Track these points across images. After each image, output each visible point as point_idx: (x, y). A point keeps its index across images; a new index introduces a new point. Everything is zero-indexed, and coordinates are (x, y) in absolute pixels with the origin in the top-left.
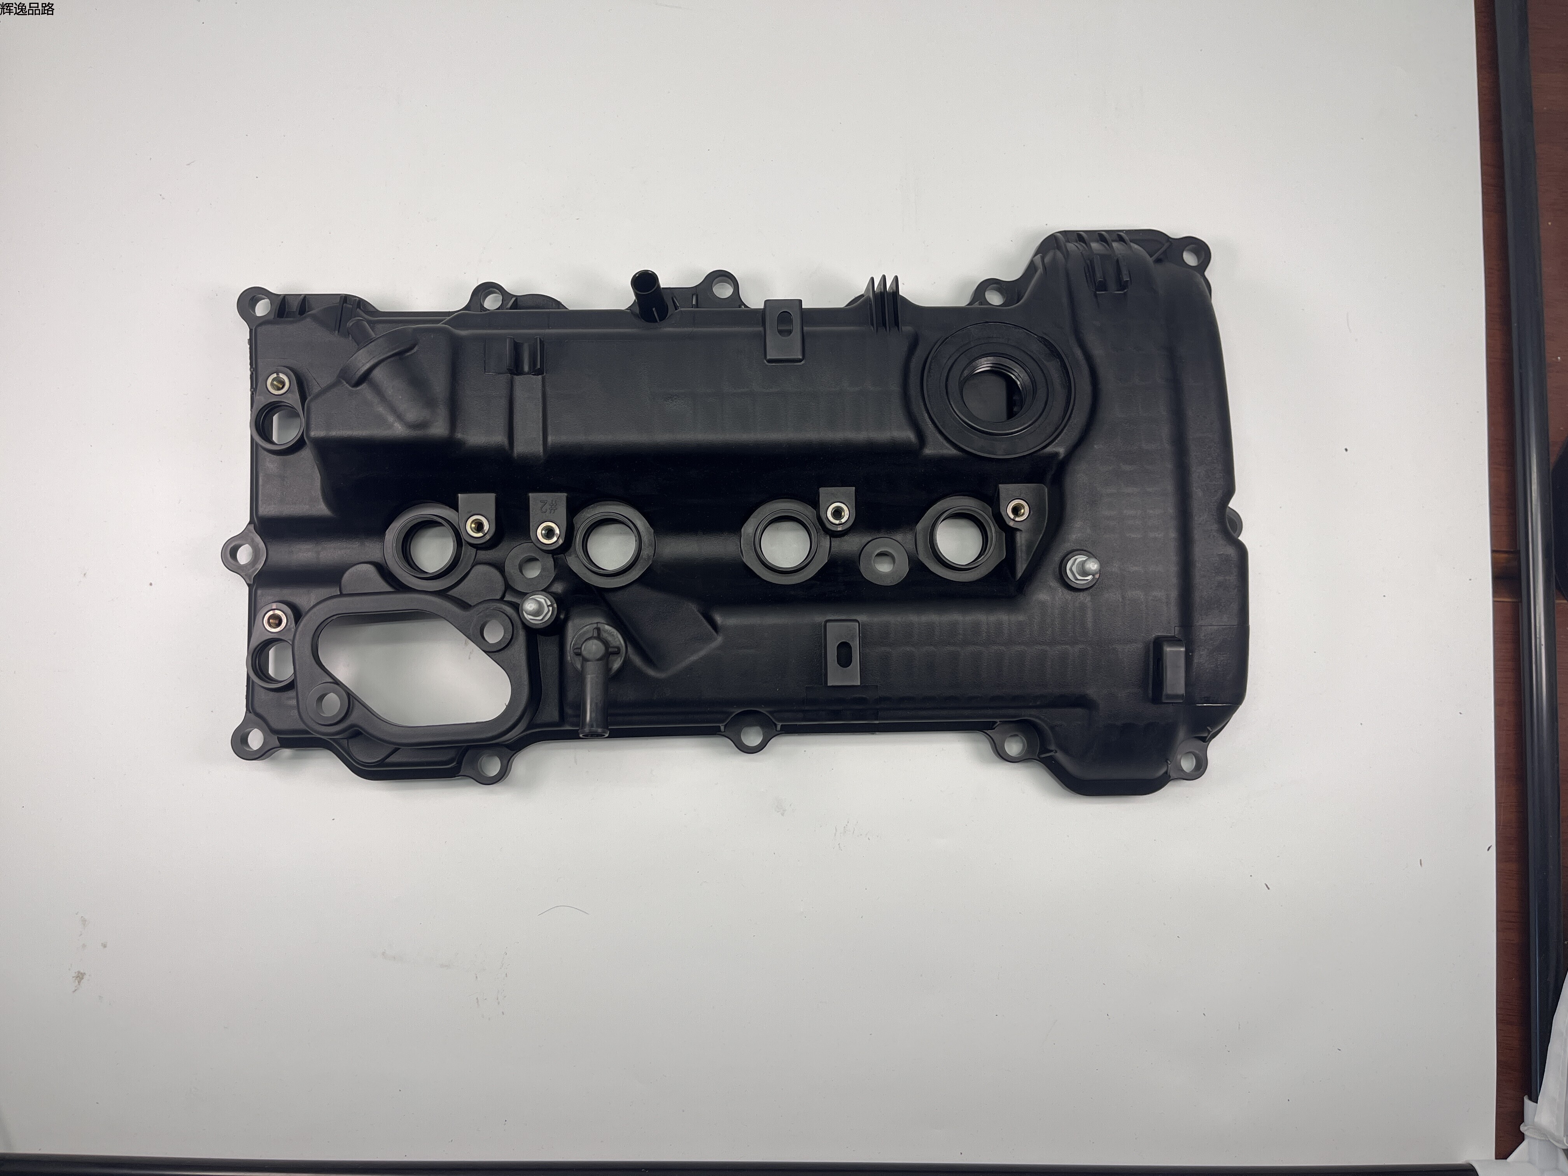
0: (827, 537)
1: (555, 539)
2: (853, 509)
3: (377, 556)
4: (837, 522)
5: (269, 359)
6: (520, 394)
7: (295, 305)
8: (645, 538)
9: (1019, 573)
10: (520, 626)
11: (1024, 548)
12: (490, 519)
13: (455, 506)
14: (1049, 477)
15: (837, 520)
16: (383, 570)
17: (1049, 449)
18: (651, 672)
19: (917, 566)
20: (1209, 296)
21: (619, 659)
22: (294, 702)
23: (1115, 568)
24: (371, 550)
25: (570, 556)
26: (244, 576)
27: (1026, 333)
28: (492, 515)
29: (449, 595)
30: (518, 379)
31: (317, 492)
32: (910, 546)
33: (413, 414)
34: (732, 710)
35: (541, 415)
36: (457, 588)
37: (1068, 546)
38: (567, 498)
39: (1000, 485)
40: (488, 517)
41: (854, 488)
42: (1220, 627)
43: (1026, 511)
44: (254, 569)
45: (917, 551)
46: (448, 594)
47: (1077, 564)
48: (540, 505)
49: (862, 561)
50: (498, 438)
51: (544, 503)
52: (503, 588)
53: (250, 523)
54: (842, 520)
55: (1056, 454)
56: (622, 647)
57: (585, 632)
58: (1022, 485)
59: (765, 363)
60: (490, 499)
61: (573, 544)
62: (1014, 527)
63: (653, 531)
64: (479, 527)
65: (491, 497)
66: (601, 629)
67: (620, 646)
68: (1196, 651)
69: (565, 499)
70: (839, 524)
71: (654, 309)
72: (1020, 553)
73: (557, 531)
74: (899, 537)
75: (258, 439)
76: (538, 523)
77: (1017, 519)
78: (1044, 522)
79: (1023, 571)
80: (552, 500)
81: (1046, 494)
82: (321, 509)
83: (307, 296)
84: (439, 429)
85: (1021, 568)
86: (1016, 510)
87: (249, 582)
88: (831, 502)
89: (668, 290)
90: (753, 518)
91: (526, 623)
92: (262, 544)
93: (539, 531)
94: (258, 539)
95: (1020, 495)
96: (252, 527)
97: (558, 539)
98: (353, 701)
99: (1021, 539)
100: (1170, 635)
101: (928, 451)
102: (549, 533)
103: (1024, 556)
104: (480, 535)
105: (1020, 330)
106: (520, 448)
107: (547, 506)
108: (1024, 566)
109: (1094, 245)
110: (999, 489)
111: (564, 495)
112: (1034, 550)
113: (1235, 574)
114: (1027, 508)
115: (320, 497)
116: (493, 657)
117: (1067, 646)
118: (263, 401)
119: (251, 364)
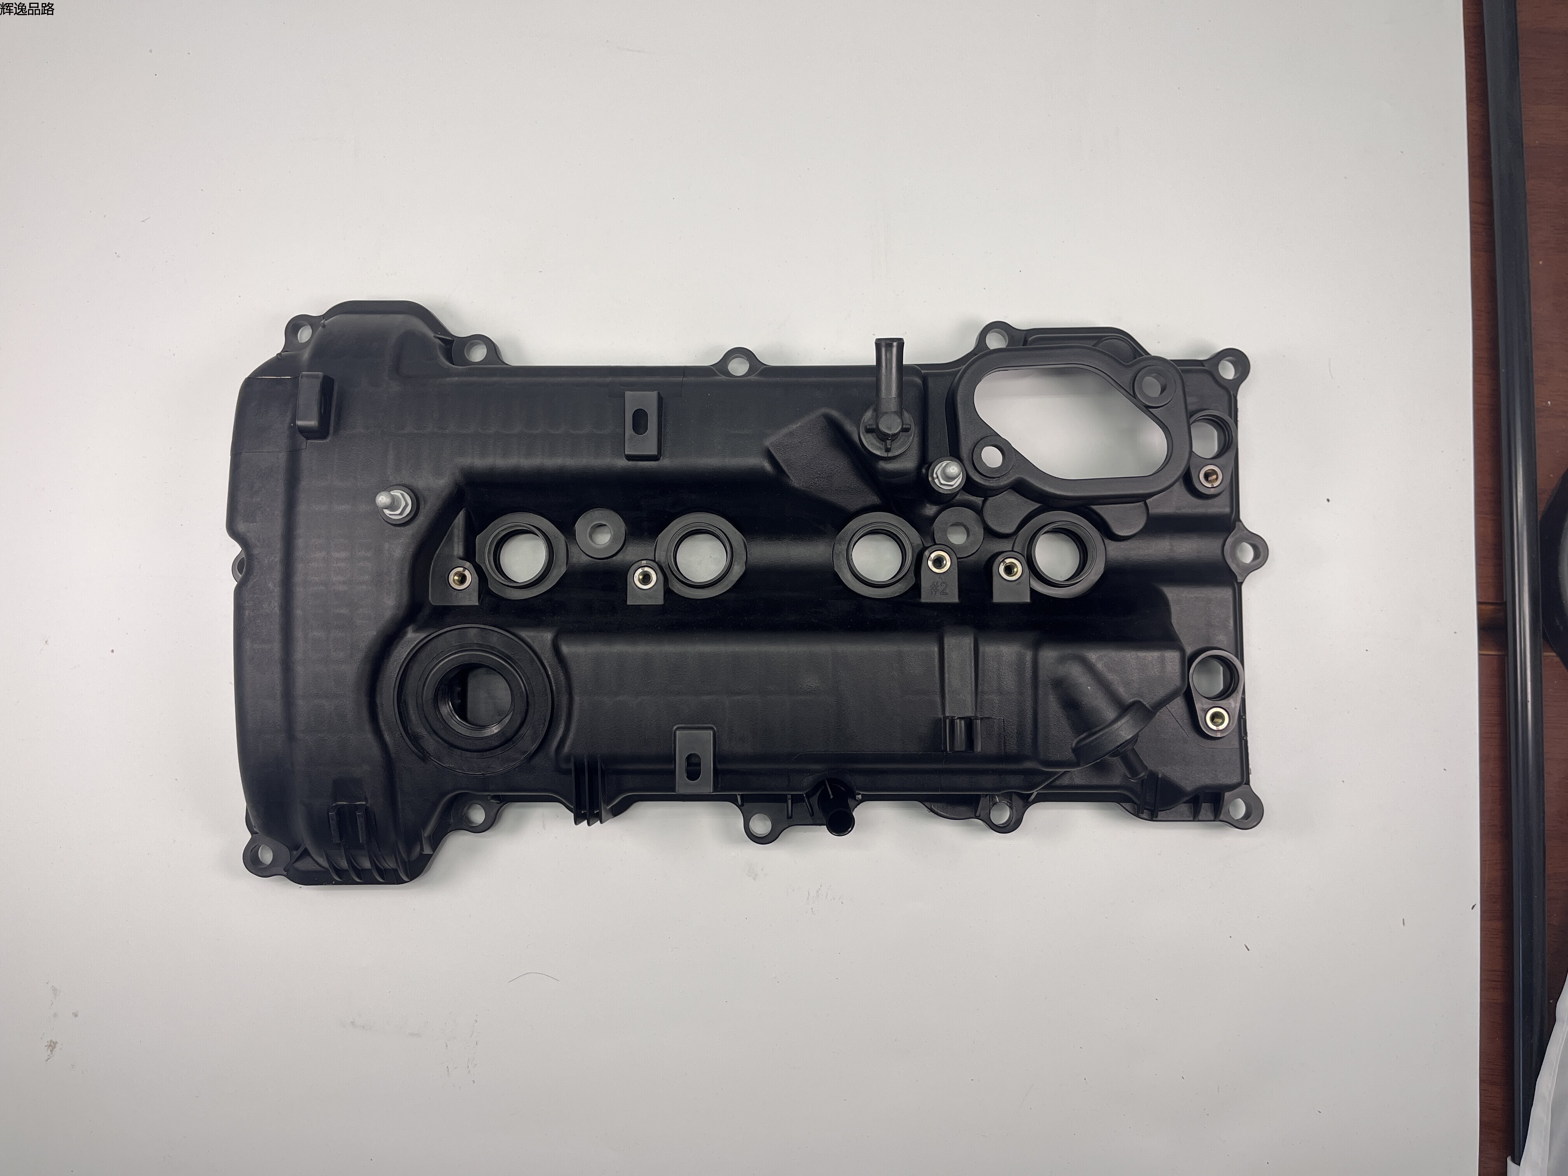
0: (658, 561)
1: (933, 556)
2: (630, 582)
3: (1112, 546)
4: (646, 569)
5: (1228, 747)
6: (968, 697)
7: (1206, 809)
8: (844, 562)
9: (461, 515)
10: (966, 462)
11: (456, 540)
12: (998, 576)
13: (1033, 592)
14: (426, 611)
15: (646, 571)
16: (1107, 532)
17: (422, 635)
18: (835, 414)
19: (568, 529)
20: (249, 811)
21: (866, 421)
22: (1189, 399)
23: (363, 508)
24: (1117, 551)
25: (918, 544)
26: (1244, 529)
27: (442, 763)
28: (996, 580)
29: (1039, 503)
30: (969, 713)
31: (1174, 609)
32: (574, 550)
33: (1076, 673)
34: (755, 378)
35: (946, 676)
36: (1030, 510)
37: (409, 530)
38: (920, 597)
39: (477, 604)
40: (1000, 578)
41: (628, 604)
42: (260, 451)
43: (453, 578)
44: (1236, 537)
45: (567, 545)
46: (1039, 505)
47: (399, 508)
48: (948, 590)
49: (623, 534)
50: (989, 650)
51: (944, 593)
52: (985, 509)
53: (1242, 583)
54: (641, 571)
55: (416, 631)
56: (863, 433)
57: (900, 448)
58: (455, 604)
59: (716, 727)
60: (998, 597)
61: (915, 556)
62: (466, 562)
63: (835, 569)
64: (1009, 570)
65: (997, 598)
66: (884, 450)
67: (865, 434)
68: (286, 428)
69: (922, 596)
70: (644, 566)
71: (832, 797)
72: (460, 535)
73: (930, 563)
74: (585, 559)
75: (1237, 662)
76: (949, 571)
77: (461, 569)
78: (433, 566)
79: (458, 516)
80: (935, 594)
81: (430, 594)
82: (1171, 593)
83: (1192, 819)
84: (1049, 655)
85: (460, 520)
86: (463, 579)
87: (1240, 523)
88: (652, 589)
89: (818, 822)
90: (733, 580)
91: (959, 462)
92: (1229, 561)
93: (949, 564)
94: (1233, 567)
95: (457, 594)
96: (1240, 579)
97: (930, 556)
98: (1130, 390)
99: (458, 549)
100: (312, 441)
101: (548, 636)
102: (939, 562)
103: (456, 532)
104: (1008, 561)
105: (448, 765)
106: (968, 642)
107: (940, 588)
108: (456, 521)
109: (367, 864)
110: (479, 601)
111: (923, 600)
112: (446, 537)
113: (241, 503)
114: (451, 581)
115: (1171, 604)
116: (992, 432)
117: (416, 431)
118: (1233, 703)
119: (1246, 742)
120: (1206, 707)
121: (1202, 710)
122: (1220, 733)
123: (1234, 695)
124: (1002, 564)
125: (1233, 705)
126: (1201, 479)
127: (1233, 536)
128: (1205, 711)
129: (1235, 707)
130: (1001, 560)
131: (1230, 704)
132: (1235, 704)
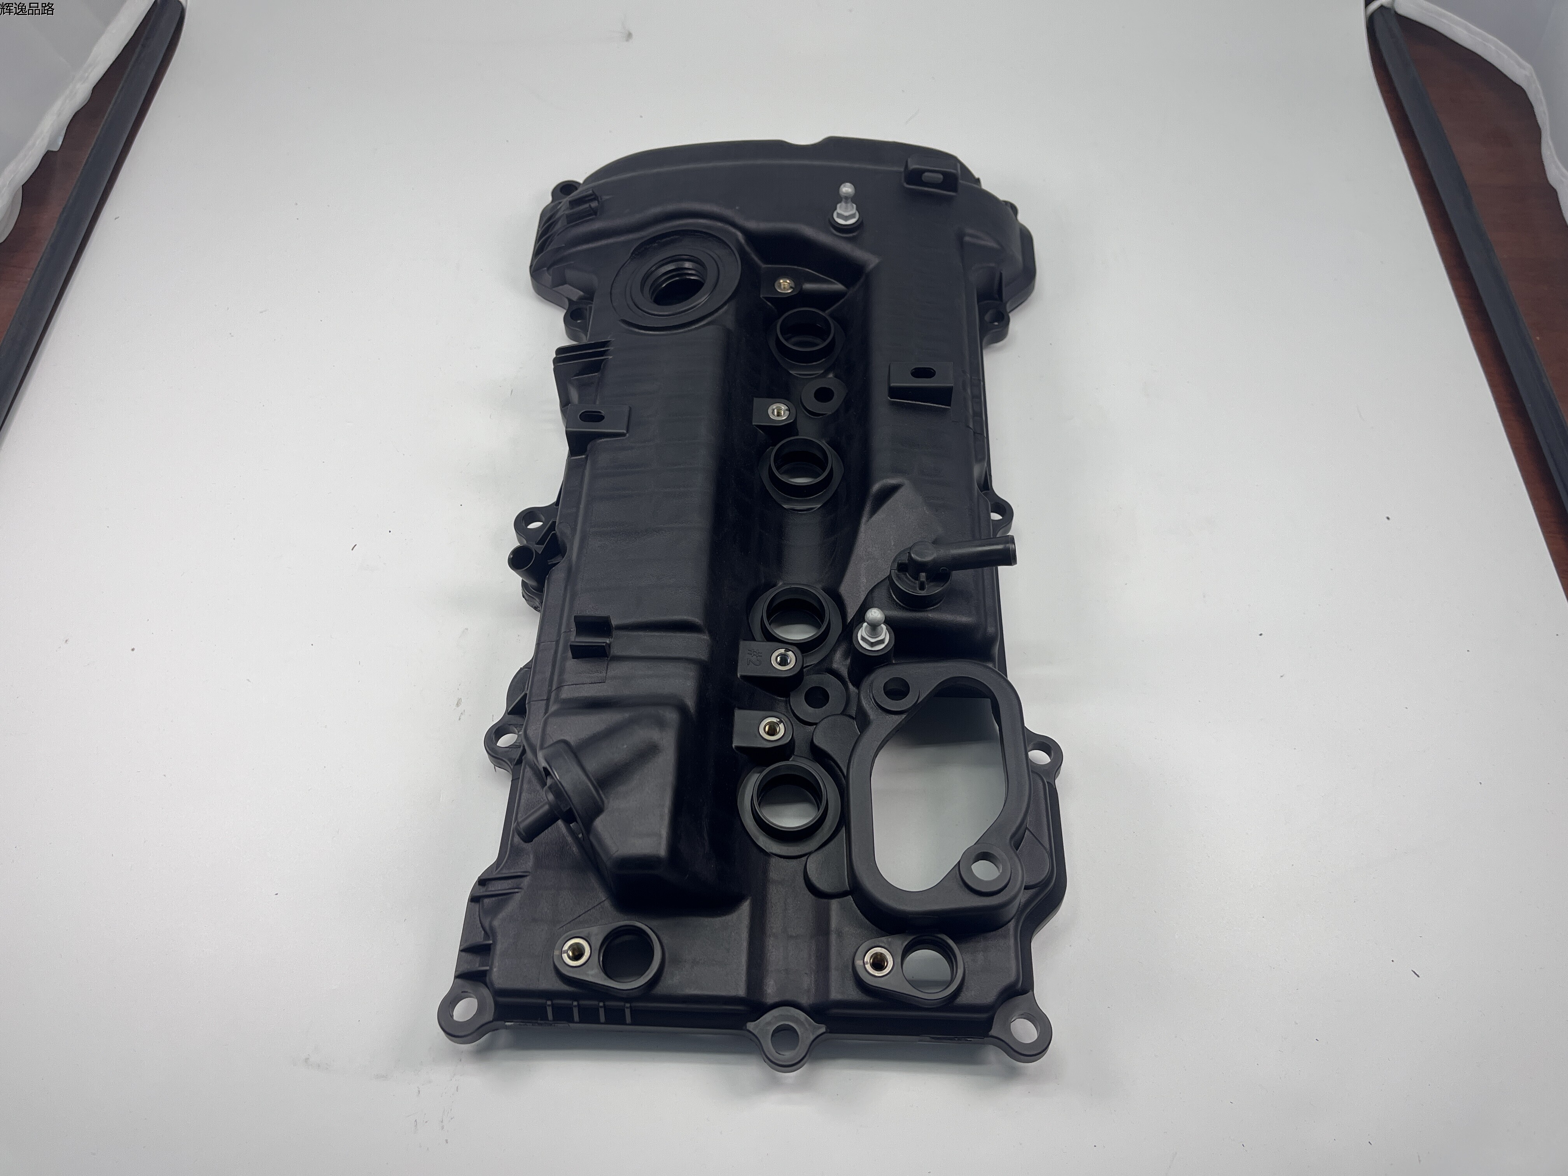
7: (469, 963)
28: (761, 713)
120: (593, 940)
121: (589, 934)
122: (558, 954)
123: (603, 975)
124: (778, 720)
125: (591, 972)
126: (875, 949)
127: (806, 1019)
128: (588, 937)
129: (588, 975)
130: (782, 719)
131: (593, 970)
132: (592, 976)
